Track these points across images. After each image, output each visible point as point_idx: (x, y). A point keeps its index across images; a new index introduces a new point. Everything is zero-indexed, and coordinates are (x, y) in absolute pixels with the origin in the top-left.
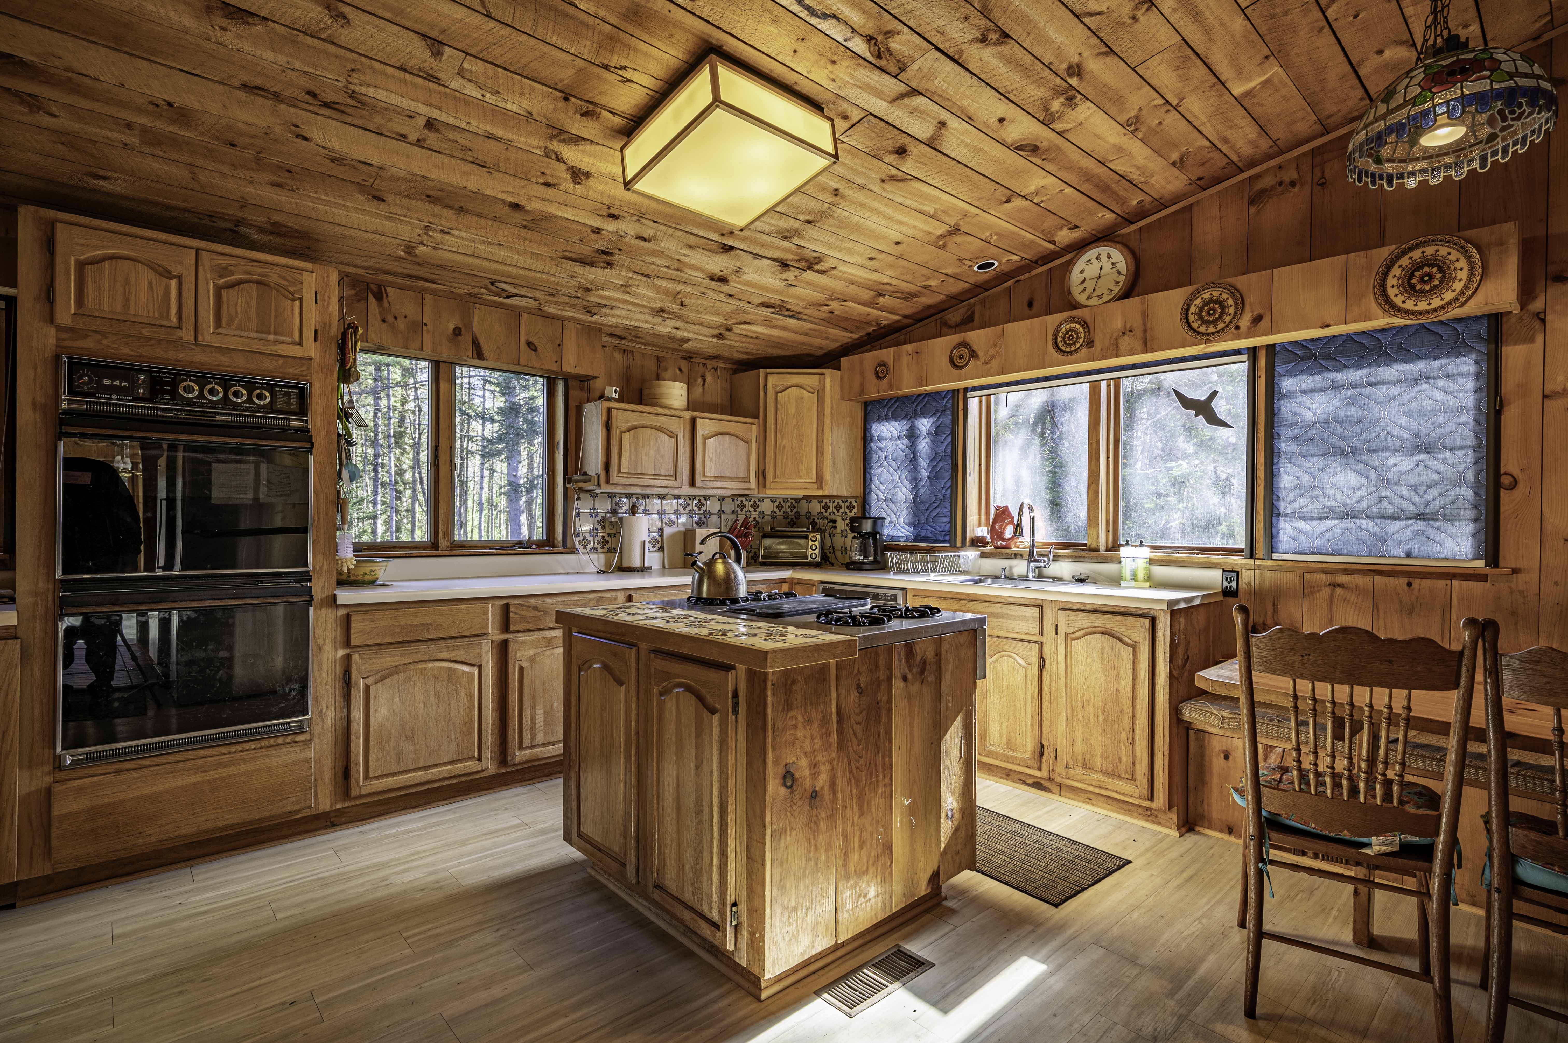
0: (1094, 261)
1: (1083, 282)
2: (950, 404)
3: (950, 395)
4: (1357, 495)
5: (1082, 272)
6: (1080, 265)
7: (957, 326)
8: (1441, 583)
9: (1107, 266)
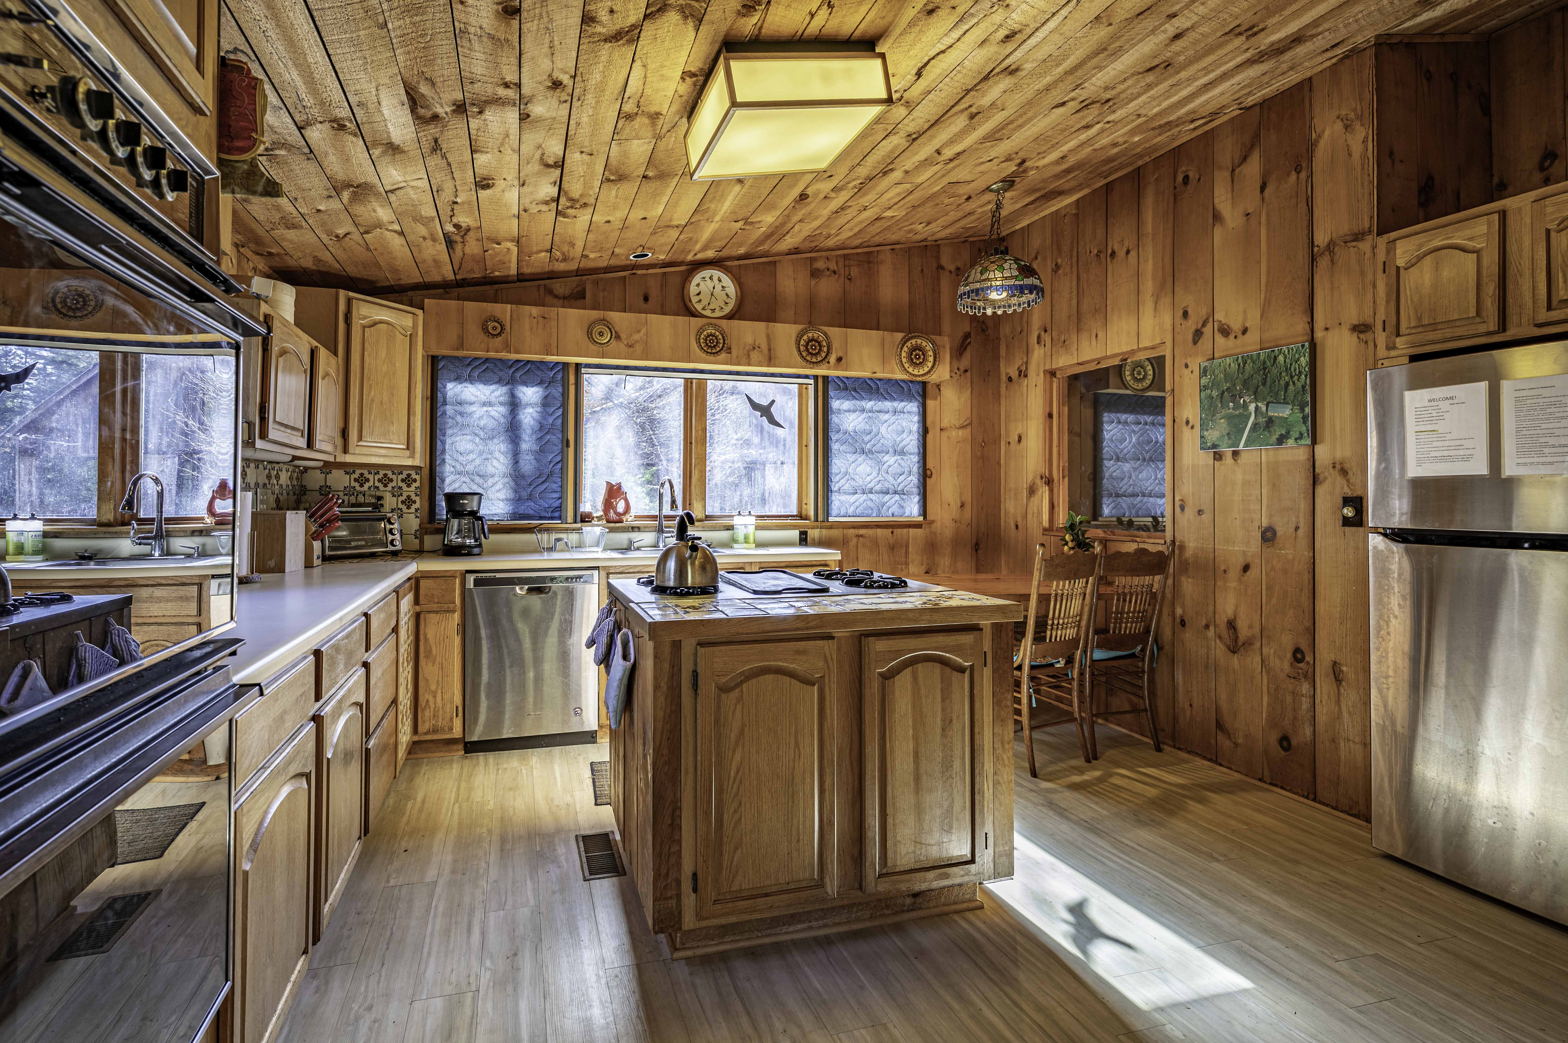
0: (707, 279)
1: (699, 294)
2: (559, 376)
3: (560, 367)
4: (869, 479)
5: (698, 285)
6: (697, 279)
7: (564, 298)
8: (905, 530)
9: (718, 287)
